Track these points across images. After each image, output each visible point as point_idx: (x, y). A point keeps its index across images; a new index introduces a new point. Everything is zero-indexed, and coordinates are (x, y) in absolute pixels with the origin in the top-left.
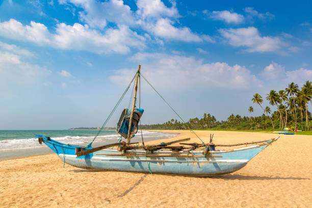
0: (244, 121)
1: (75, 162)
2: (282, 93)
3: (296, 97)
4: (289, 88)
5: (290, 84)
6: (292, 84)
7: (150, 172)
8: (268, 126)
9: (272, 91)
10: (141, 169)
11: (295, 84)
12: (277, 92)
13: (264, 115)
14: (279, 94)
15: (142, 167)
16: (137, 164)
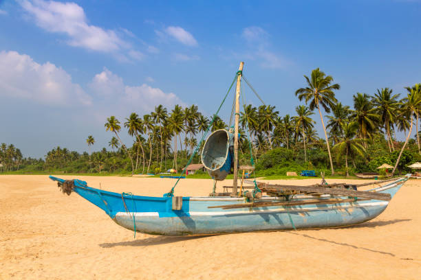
0: (74, 159)
1: (159, 224)
2: (147, 118)
3: (162, 125)
4: (156, 113)
5: (157, 106)
6: (161, 106)
7: (294, 227)
8: (116, 168)
9: (134, 115)
10: (279, 225)
11: (163, 108)
12: (141, 117)
13: (104, 149)
14: (143, 120)
15: (280, 222)
16: (272, 217)
